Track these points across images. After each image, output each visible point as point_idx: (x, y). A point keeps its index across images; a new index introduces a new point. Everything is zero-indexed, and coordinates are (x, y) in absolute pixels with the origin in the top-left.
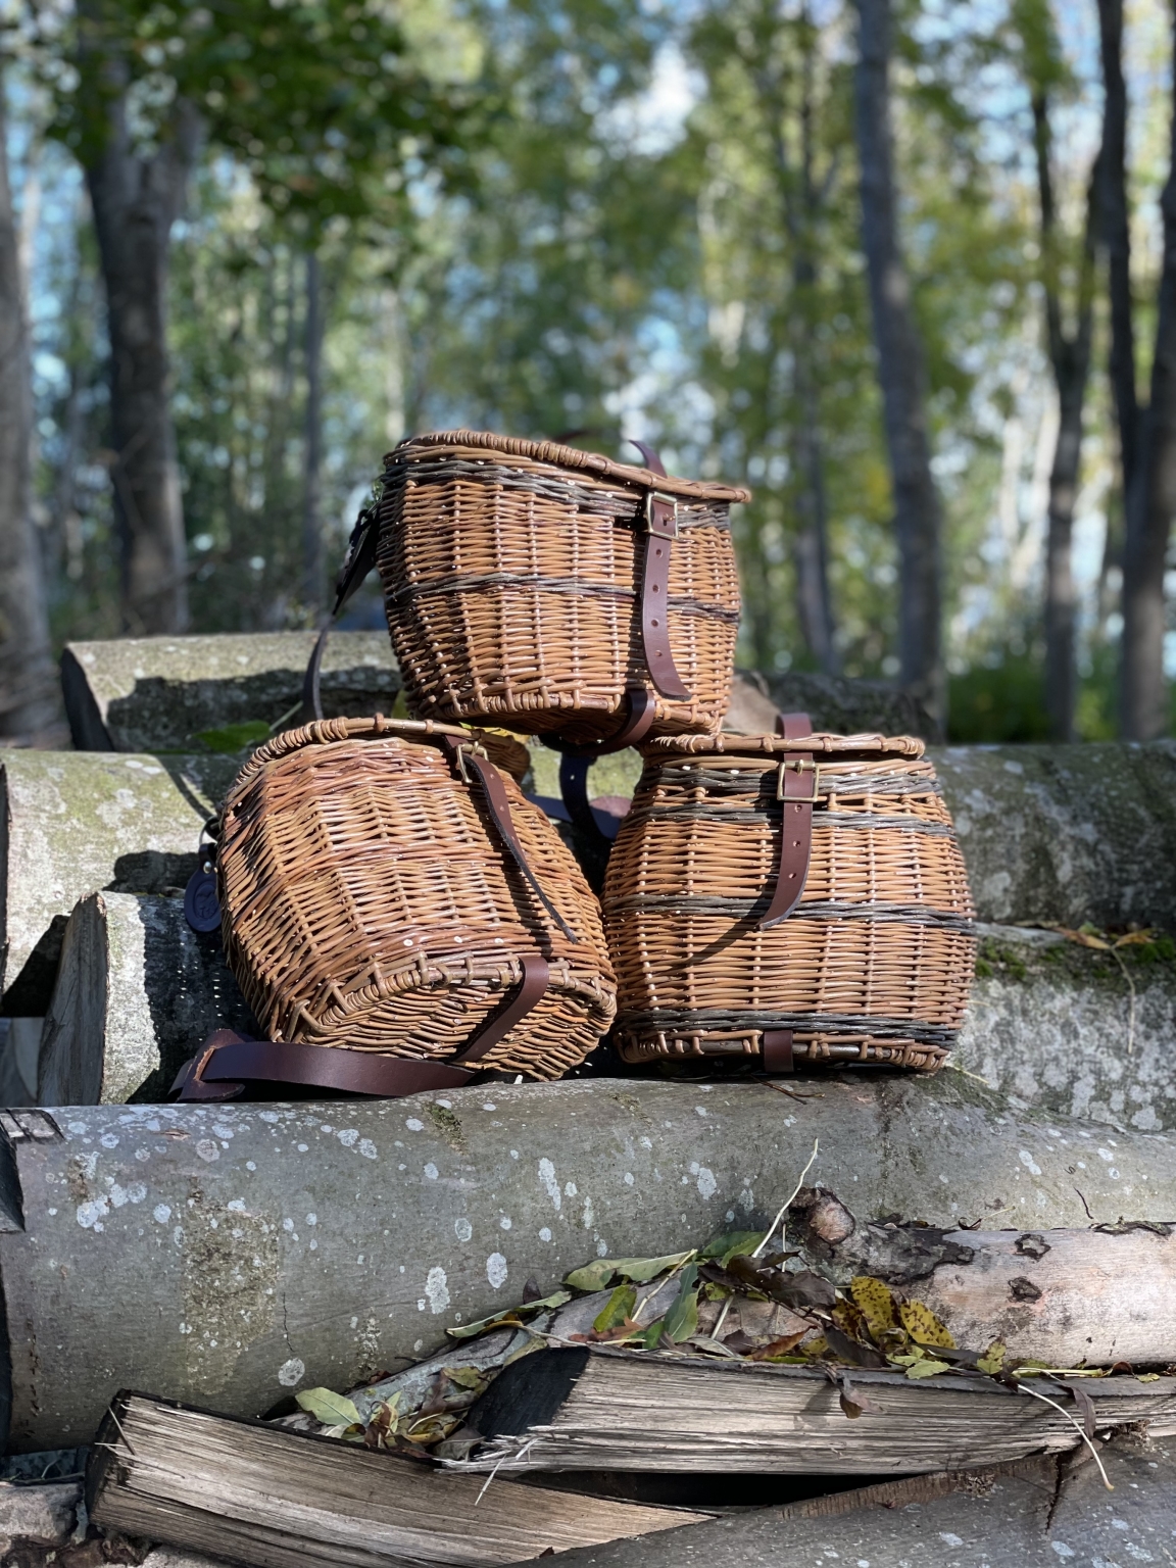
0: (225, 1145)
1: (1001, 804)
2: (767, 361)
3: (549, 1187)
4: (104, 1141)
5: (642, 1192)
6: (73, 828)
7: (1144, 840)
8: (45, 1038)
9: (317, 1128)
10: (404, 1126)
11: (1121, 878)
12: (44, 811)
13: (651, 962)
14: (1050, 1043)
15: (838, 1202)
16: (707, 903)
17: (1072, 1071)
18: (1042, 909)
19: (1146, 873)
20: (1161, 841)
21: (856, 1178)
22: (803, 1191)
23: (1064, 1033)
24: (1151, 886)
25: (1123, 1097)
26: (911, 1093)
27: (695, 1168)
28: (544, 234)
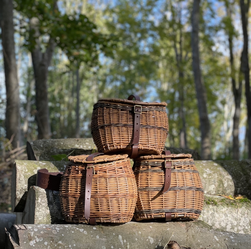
0: (58, 231)
1: (213, 171)
2: (173, 94)
3: (121, 240)
4: (35, 230)
5: (139, 242)
6: (29, 174)
7: (242, 179)
8: (23, 215)
9: (76, 228)
10: (92, 229)
11: (237, 186)
12: (23, 171)
13: (142, 201)
14: (222, 217)
15: (177, 243)
16: (153, 188)
17: (226, 223)
18: (221, 192)
19: (242, 185)
20: (245, 179)
21: (181, 240)
22: (170, 241)
23: (225, 216)
24: (243, 188)
25: (237, 229)
26: (193, 225)
27: (149, 237)
28: (126, 69)
